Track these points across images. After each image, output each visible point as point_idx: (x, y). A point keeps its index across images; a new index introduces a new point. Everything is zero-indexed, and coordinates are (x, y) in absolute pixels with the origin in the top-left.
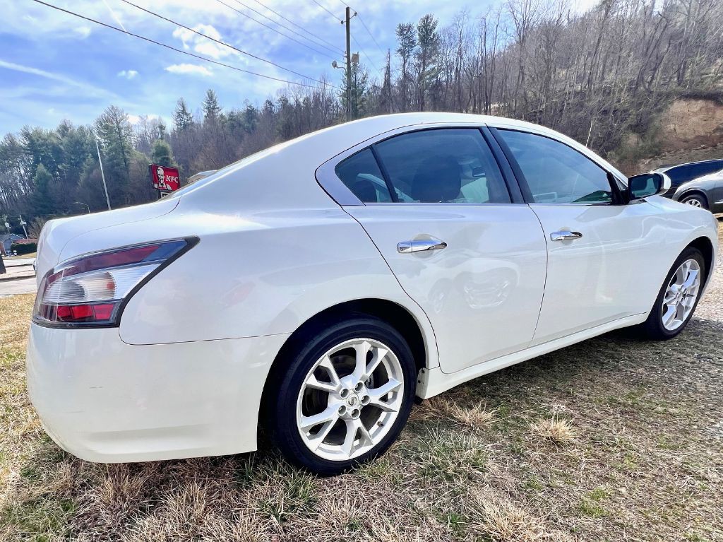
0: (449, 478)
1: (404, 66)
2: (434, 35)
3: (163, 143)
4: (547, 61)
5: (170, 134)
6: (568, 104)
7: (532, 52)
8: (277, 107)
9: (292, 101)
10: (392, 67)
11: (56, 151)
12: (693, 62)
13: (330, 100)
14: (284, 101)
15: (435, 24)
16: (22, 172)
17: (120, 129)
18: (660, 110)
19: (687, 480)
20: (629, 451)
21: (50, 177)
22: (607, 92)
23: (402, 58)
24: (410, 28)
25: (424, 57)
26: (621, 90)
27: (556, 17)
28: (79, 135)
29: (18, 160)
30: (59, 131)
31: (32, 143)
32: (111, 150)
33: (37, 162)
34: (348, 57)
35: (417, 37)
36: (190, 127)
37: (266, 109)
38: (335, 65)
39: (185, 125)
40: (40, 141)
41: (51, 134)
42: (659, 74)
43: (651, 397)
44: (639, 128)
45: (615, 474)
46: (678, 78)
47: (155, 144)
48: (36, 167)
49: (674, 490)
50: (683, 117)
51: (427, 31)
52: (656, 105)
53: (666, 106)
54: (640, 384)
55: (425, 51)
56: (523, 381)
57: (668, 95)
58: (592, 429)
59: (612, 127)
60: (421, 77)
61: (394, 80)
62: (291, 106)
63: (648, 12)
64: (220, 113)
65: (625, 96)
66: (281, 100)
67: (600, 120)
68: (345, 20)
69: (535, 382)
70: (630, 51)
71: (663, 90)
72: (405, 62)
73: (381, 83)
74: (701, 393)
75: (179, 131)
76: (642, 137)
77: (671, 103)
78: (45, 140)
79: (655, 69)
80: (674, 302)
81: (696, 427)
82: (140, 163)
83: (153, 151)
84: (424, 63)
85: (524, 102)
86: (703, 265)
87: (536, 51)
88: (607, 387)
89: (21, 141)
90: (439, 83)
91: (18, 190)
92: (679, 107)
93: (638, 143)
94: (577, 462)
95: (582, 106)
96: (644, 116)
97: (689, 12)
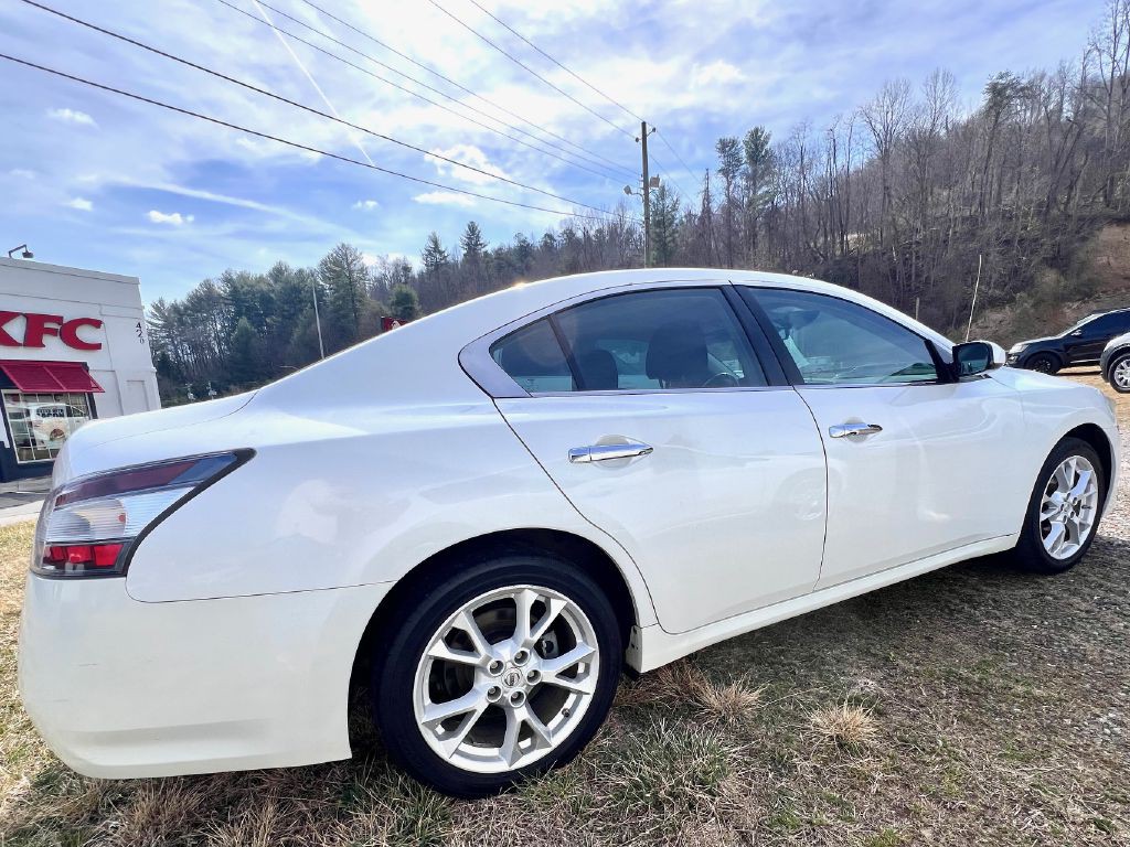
0: (658, 805)
1: (728, 189)
2: (767, 152)
3: (406, 289)
4: (921, 180)
5: (417, 277)
6: (955, 233)
7: (900, 170)
8: (560, 240)
9: (579, 234)
10: (712, 190)
11: (266, 300)
12: (1122, 177)
13: (630, 232)
14: (570, 234)
15: (768, 137)
16: (219, 326)
17: (351, 272)
18: (1084, 239)
19: (1033, 817)
20: (953, 761)
21: (255, 334)
22: (1008, 217)
23: (725, 179)
24: (734, 143)
25: (754, 179)
26: (1026, 215)
27: (928, 126)
28: (296, 281)
29: (215, 312)
30: (271, 274)
31: (235, 291)
32: (337, 299)
33: (239, 314)
34: (645, 181)
35: (743, 154)
36: (444, 268)
37: (546, 243)
38: (628, 191)
39: (437, 266)
40: (246, 288)
41: (261, 279)
42: (1077, 193)
43: (1013, 669)
44: (1059, 261)
45: (923, 803)
46: (1105, 197)
47: (397, 289)
48: (237, 321)
49: (1010, 834)
50: (1116, 248)
51: (756, 146)
52: (1078, 232)
53: (1091, 233)
54: (1001, 646)
55: (755, 171)
56: (825, 639)
57: (1093, 220)
58: (908, 722)
59: (1019, 261)
60: (751, 203)
61: (715, 207)
62: (578, 240)
63: (1054, 118)
64: (483, 250)
65: (1034, 224)
66: (565, 232)
67: (1000, 253)
68: (640, 137)
69: (843, 641)
70: (1034, 165)
71: (1086, 213)
72: (729, 184)
73: (698, 210)
74: (1091, 662)
75: (429, 273)
76: (1063, 273)
77: (1100, 229)
78: (252, 286)
79: (1071, 188)
80: (1060, 518)
81: (1068, 722)
82: (375, 315)
83: (393, 299)
84: (754, 184)
85: (893, 231)
86: (1098, 463)
87: (906, 169)
88: (949, 650)
89: (221, 289)
90: (775, 209)
91: (212, 350)
92: (1110, 234)
93: (1059, 281)
94: (867, 779)
95: (974, 235)
96: (1062, 246)
97: (1108, 117)
